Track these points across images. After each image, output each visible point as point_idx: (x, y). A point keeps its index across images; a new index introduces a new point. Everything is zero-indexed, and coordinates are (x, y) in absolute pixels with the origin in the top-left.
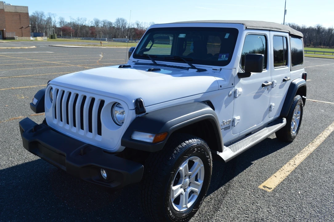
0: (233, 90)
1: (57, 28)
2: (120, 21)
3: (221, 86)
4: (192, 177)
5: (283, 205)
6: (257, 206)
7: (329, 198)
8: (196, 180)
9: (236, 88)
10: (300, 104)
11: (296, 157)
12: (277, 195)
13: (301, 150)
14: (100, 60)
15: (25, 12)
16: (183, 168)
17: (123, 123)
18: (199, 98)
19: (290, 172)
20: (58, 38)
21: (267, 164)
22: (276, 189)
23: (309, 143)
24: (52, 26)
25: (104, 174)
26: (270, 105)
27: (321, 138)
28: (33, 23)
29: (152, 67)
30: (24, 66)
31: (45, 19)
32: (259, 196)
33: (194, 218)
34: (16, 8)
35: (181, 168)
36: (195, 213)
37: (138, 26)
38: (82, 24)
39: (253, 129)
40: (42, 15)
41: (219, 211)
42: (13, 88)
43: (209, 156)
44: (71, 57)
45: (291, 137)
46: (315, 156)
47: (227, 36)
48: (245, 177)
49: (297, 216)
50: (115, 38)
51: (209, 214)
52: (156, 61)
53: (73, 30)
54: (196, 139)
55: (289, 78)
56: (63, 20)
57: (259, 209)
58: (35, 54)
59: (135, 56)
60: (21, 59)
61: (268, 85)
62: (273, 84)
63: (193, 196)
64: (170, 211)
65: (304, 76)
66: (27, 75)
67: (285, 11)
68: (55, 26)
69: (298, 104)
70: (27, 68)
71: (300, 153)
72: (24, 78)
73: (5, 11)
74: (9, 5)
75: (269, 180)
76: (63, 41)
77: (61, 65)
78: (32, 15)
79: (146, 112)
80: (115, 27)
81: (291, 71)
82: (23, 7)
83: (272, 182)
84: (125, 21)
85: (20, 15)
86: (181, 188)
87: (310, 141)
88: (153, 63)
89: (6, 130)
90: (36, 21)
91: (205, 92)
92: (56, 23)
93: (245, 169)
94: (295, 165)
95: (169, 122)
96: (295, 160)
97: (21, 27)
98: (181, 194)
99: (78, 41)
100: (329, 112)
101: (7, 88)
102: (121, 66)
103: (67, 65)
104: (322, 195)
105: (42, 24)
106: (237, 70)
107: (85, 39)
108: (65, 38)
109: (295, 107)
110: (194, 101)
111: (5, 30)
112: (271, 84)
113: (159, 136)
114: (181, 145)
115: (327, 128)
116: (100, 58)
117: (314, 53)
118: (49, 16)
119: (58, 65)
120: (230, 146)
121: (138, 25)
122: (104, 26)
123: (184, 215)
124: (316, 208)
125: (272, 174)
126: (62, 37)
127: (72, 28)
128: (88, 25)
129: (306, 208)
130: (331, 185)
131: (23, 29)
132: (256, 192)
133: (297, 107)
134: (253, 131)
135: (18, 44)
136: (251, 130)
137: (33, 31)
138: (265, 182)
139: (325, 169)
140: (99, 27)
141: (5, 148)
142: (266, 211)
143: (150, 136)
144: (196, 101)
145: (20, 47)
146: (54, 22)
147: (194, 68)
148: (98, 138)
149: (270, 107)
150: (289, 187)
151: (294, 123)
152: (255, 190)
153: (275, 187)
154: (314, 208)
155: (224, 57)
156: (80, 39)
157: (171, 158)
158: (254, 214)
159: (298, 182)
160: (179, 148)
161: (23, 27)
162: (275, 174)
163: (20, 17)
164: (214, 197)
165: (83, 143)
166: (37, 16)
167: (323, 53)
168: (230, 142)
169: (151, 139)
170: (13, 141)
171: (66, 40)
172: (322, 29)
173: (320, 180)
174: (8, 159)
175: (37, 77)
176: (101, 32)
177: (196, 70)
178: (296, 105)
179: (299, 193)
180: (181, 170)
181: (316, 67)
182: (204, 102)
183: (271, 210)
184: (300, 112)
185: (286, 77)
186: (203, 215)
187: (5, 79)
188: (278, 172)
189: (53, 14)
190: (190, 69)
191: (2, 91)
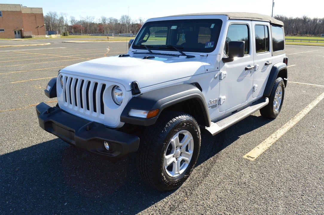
0: (218, 73)
1: (69, 26)
2: (125, 18)
3: (207, 70)
4: (183, 148)
5: (264, 171)
6: (241, 173)
7: (304, 165)
8: (187, 150)
9: (221, 71)
10: (281, 85)
11: (277, 131)
12: (259, 163)
13: (282, 125)
14: (107, 53)
15: (40, 13)
16: (174, 139)
17: (122, 103)
18: (187, 81)
19: (272, 144)
20: (70, 35)
21: (252, 138)
22: (258, 158)
23: (290, 120)
24: (64, 24)
25: (107, 146)
26: (253, 87)
27: (301, 115)
28: (47, 23)
29: (148, 56)
30: (41, 61)
31: (58, 18)
32: (243, 164)
33: (185, 183)
34: (32, 10)
35: (172, 140)
36: (186, 178)
37: (141, 22)
38: (91, 22)
39: (239, 107)
40: (55, 15)
41: (208, 177)
42: (31, 80)
43: (198, 130)
44: (82, 51)
45: (273, 114)
46: (294, 130)
47: (213, 26)
48: (232, 149)
49: (275, 180)
50: (121, 33)
51: (199, 179)
52: (151, 51)
53: (84, 27)
54: (185, 115)
55: (270, 62)
56: (73, 19)
57: (243, 175)
58: (49, 50)
59: (134, 47)
60: (38, 55)
61: (251, 69)
62: (255, 67)
63: (185, 164)
64: (164, 176)
65: (285, 61)
66: (43, 68)
67: (273, 3)
68: (67, 25)
69: (279, 85)
70: (43, 62)
71: (282, 128)
72: (40, 70)
73: (22, 13)
74: (26, 7)
75: (252, 151)
76: (74, 37)
77: (73, 59)
78: (46, 16)
79: (141, 93)
80: (121, 23)
81: (272, 56)
82: (38, 8)
83: (255, 153)
84: (129, 18)
85: (35, 16)
86: (173, 157)
87: (291, 118)
88: (149, 52)
89: (26, 115)
90: (50, 21)
91: (193, 75)
92: (68, 21)
93: (232, 143)
94: (276, 138)
95: (160, 100)
96: (276, 134)
97: (37, 27)
98: (174, 162)
99: (87, 37)
100: (310, 92)
101: (27, 80)
102: (121, 55)
103: (78, 58)
104: (298, 162)
105: (55, 23)
106: (221, 56)
107: (93, 35)
108: (76, 35)
109: (277, 87)
110: (183, 83)
111: (23, 29)
112: (253, 68)
113: (152, 113)
114: (172, 120)
115: (307, 107)
116: (107, 52)
117: (300, 41)
118: (61, 16)
119: (70, 59)
120: (217, 123)
121: (141, 20)
122: (110, 23)
123: (177, 180)
124: (292, 173)
125: (255, 146)
126: (74, 34)
127: (82, 26)
128: (96, 23)
129: (283, 173)
130: (307, 154)
131: (38, 28)
132: (241, 161)
133: (279, 88)
134: (238, 109)
135: (35, 41)
136: (236, 109)
137: (47, 29)
138: (249, 152)
139: (303, 140)
140: (106, 23)
141: (26, 130)
142: (248, 176)
143: (145, 113)
144: (186, 83)
145: (37, 44)
146: (66, 20)
147: (184, 55)
148: (102, 116)
149: (254, 88)
150: (270, 156)
151: (276, 102)
152: (240, 159)
153: (257, 156)
154: (290, 173)
155: (210, 45)
156: (90, 36)
157: (163, 132)
158: (238, 179)
159: (278, 152)
160: (170, 123)
161: (39, 27)
162: (258, 146)
163: (36, 17)
164: (204, 165)
165: (89, 121)
166: (51, 16)
167: (308, 41)
168: (218, 119)
169: (146, 116)
170: (33, 124)
171: (77, 37)
172: (308, 19)
173: (297, 150)
174: (29, 139)
175: (52, 70)
176: (108, 29)
177: (186, 57)
178: (277, 86)
179: (279, 161)
180: (172, 142)
181: (301, 54)
182: (192, 84)
183: (252, 176)
184: (282, 92)
185: (268, 62)
186: (193, 180)
187: (24, 72)
188: (261, 144)
189: (65, 14)
190: (180, 56)
191: (22, 82)
